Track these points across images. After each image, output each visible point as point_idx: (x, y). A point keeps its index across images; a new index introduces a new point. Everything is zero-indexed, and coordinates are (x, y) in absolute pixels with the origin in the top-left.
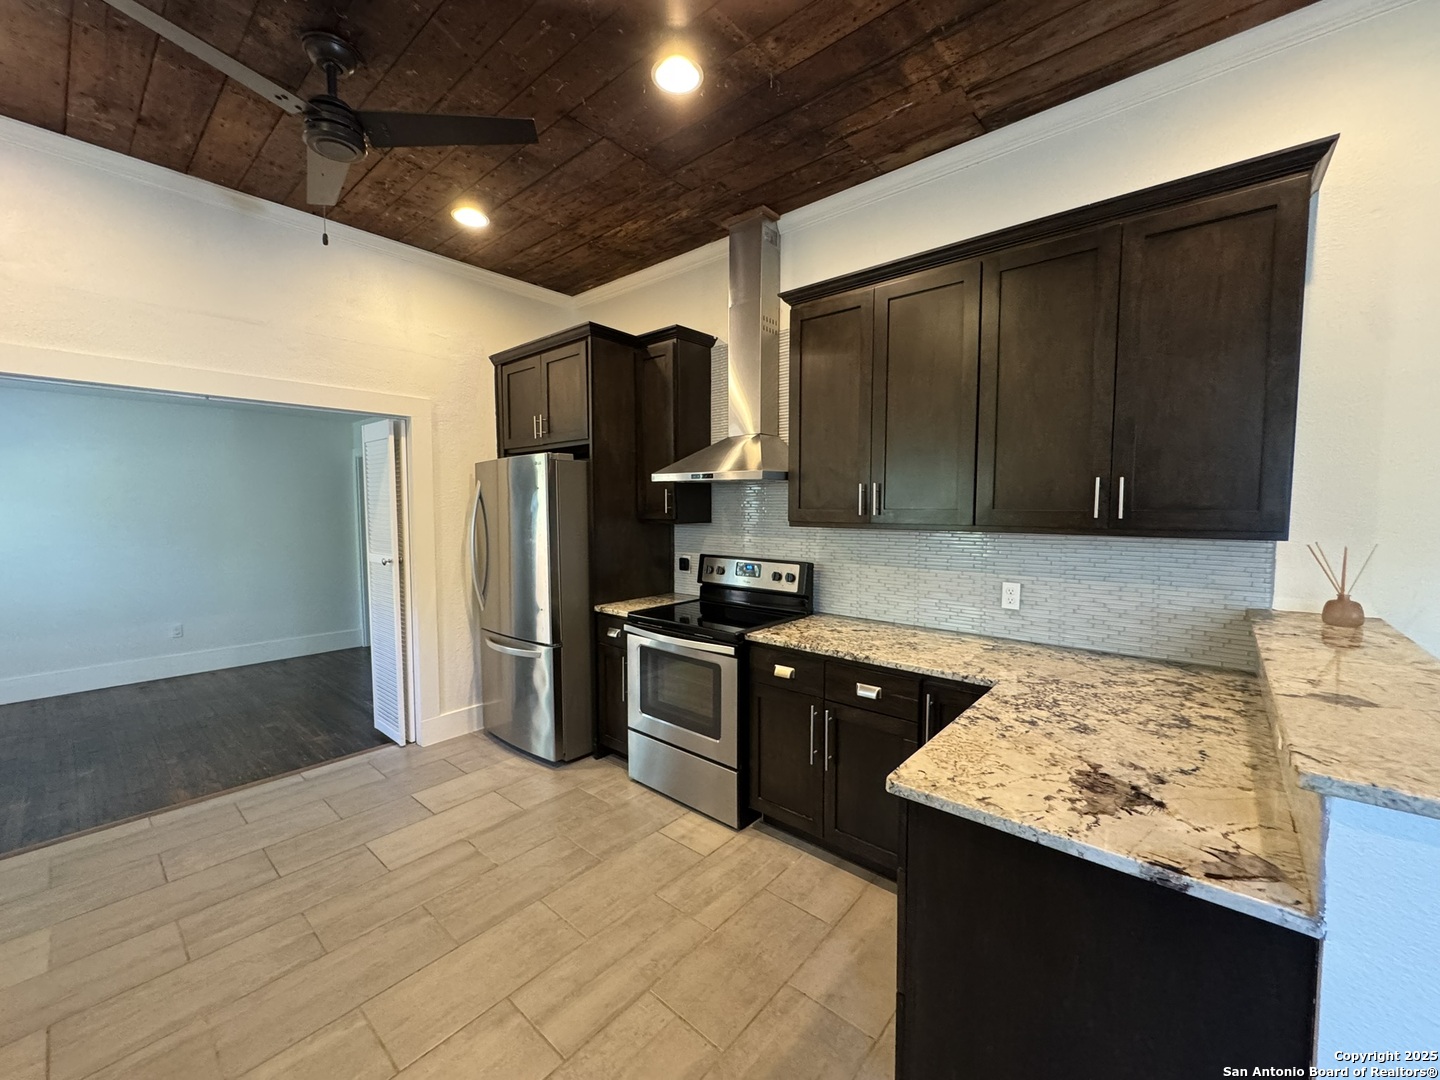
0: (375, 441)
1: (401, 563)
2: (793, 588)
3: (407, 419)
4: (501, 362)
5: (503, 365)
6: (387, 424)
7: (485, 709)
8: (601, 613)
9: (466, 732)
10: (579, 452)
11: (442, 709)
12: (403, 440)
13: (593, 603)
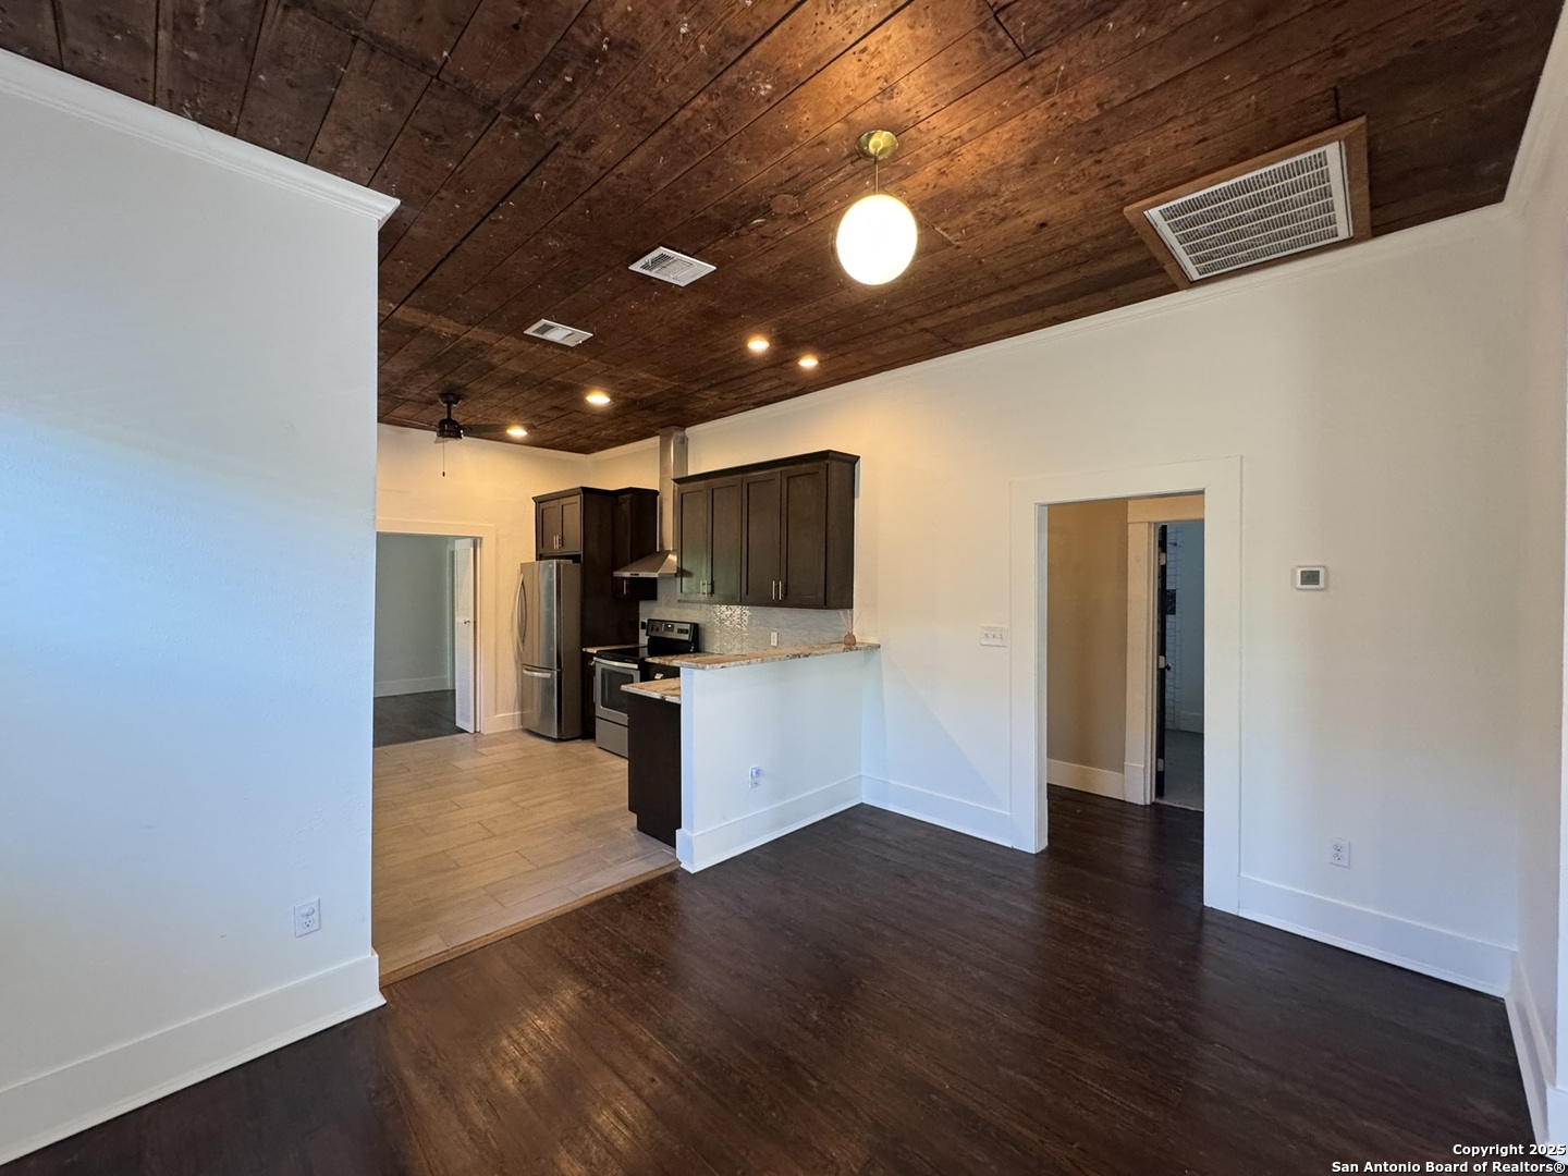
0: (463, 550)
1: (475, 622)
2: (686, 637)
3: (481, 538)
4: (539, 501)
5: (541, 502)
6: (470, 541)
7: (522, 715)
8: (586, 653)
9: (511, 729)
10: (575, 558)
11: (496, 712)
12: (478, 550)
13: (582, 648)
